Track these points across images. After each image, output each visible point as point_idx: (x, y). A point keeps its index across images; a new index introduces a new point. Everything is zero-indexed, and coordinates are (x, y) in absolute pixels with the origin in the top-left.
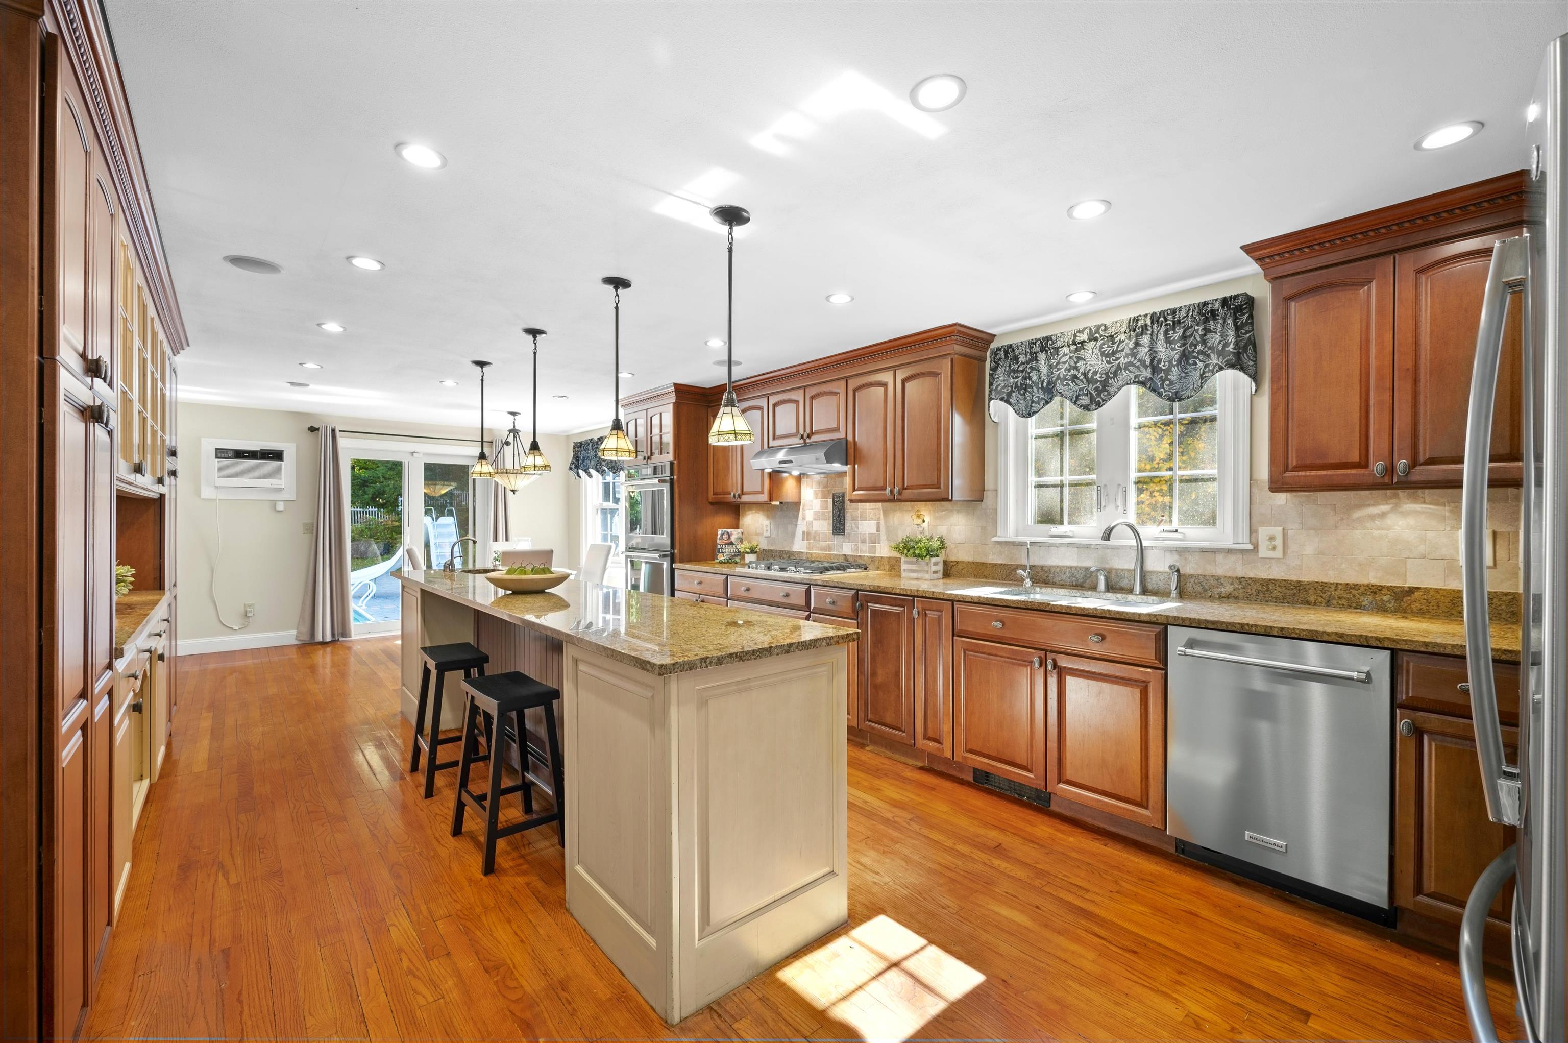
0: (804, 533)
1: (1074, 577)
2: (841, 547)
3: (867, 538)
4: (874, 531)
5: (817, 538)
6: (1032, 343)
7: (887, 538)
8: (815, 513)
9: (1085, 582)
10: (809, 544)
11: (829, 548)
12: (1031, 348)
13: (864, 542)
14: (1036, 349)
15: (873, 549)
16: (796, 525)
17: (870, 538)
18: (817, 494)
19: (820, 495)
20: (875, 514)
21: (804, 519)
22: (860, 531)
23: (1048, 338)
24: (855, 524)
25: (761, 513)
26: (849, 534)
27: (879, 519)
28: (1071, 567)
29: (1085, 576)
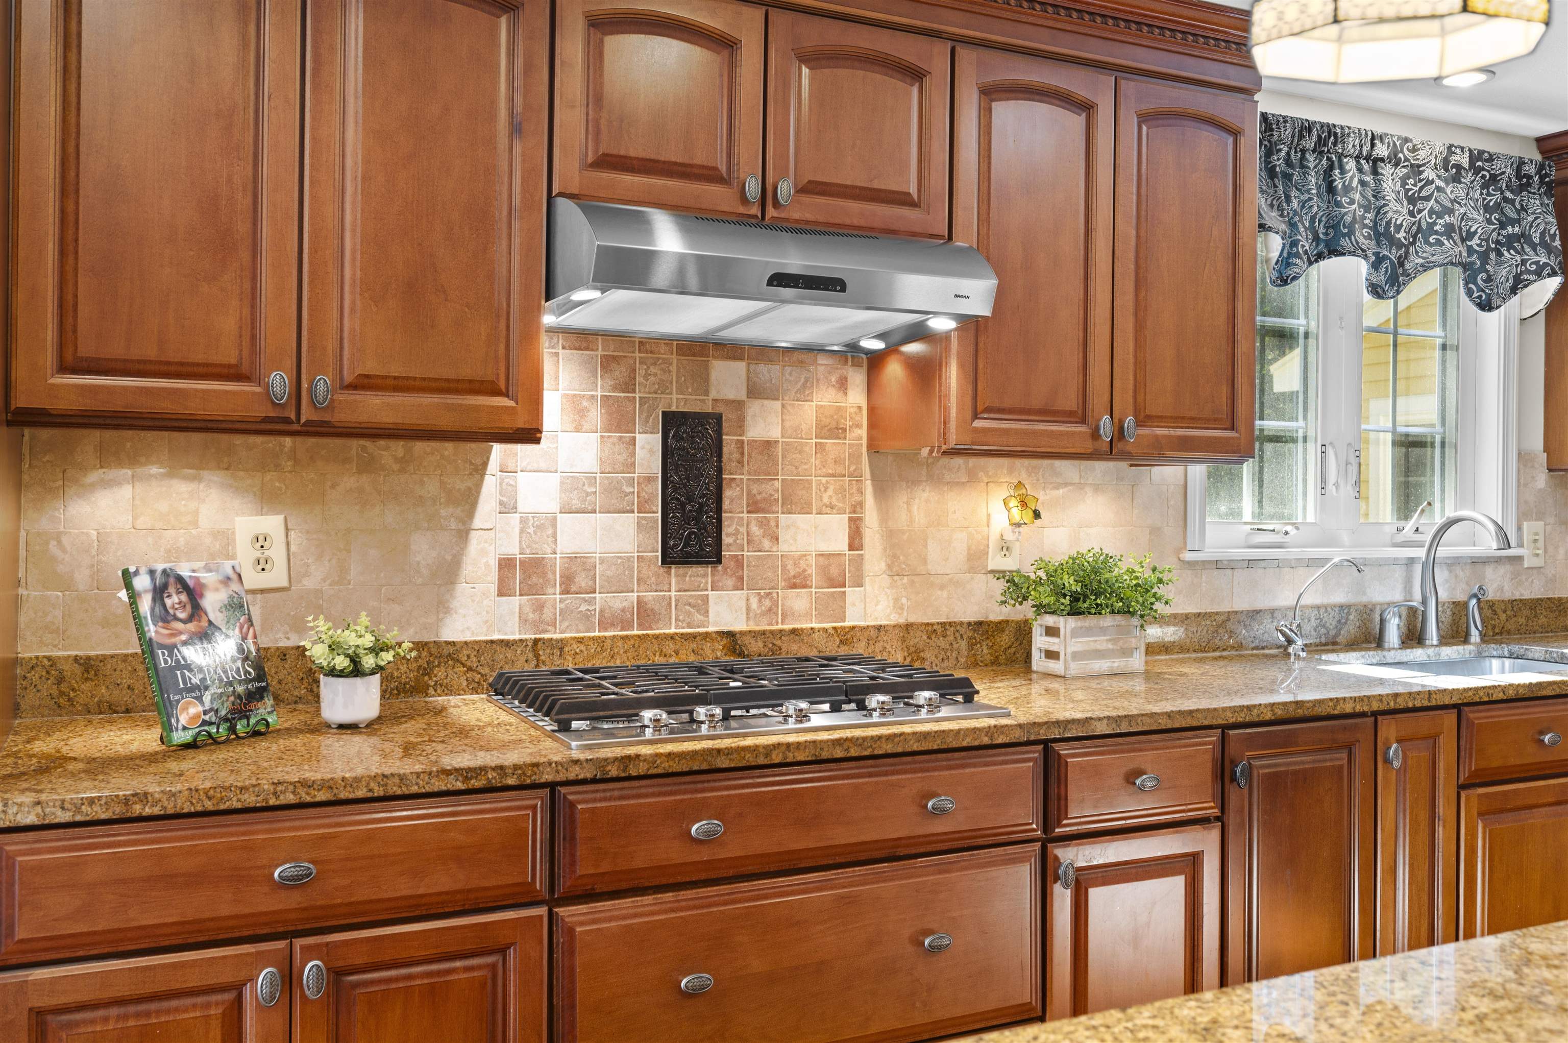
0: (506, 564)
1: (1324, 626)
2: (703, 606)
3: (813, 571)
4: (841, 544)
5: (582, 581)
6: (1307, 127)
7: (889, 567)
8: (571, 483)
9: (1338, 635)
10: (539, 607)
11: (645, 613)
12: (1301, 137)
13: (798, 583)
14: (1309, 143)
15: (838, 605)
16: (463, 534)
17: (824, 570)
18: (582, 413)
19: (596, 415)
20: (841, 491)
21: (507, 508)
22: (784, 547)
23: (1330, 129)
24: (762, 524)
25: (213, 477)
26: (739, 562)
27: (857, 507)
28: (1318, 607)
29: (1339, 621)
